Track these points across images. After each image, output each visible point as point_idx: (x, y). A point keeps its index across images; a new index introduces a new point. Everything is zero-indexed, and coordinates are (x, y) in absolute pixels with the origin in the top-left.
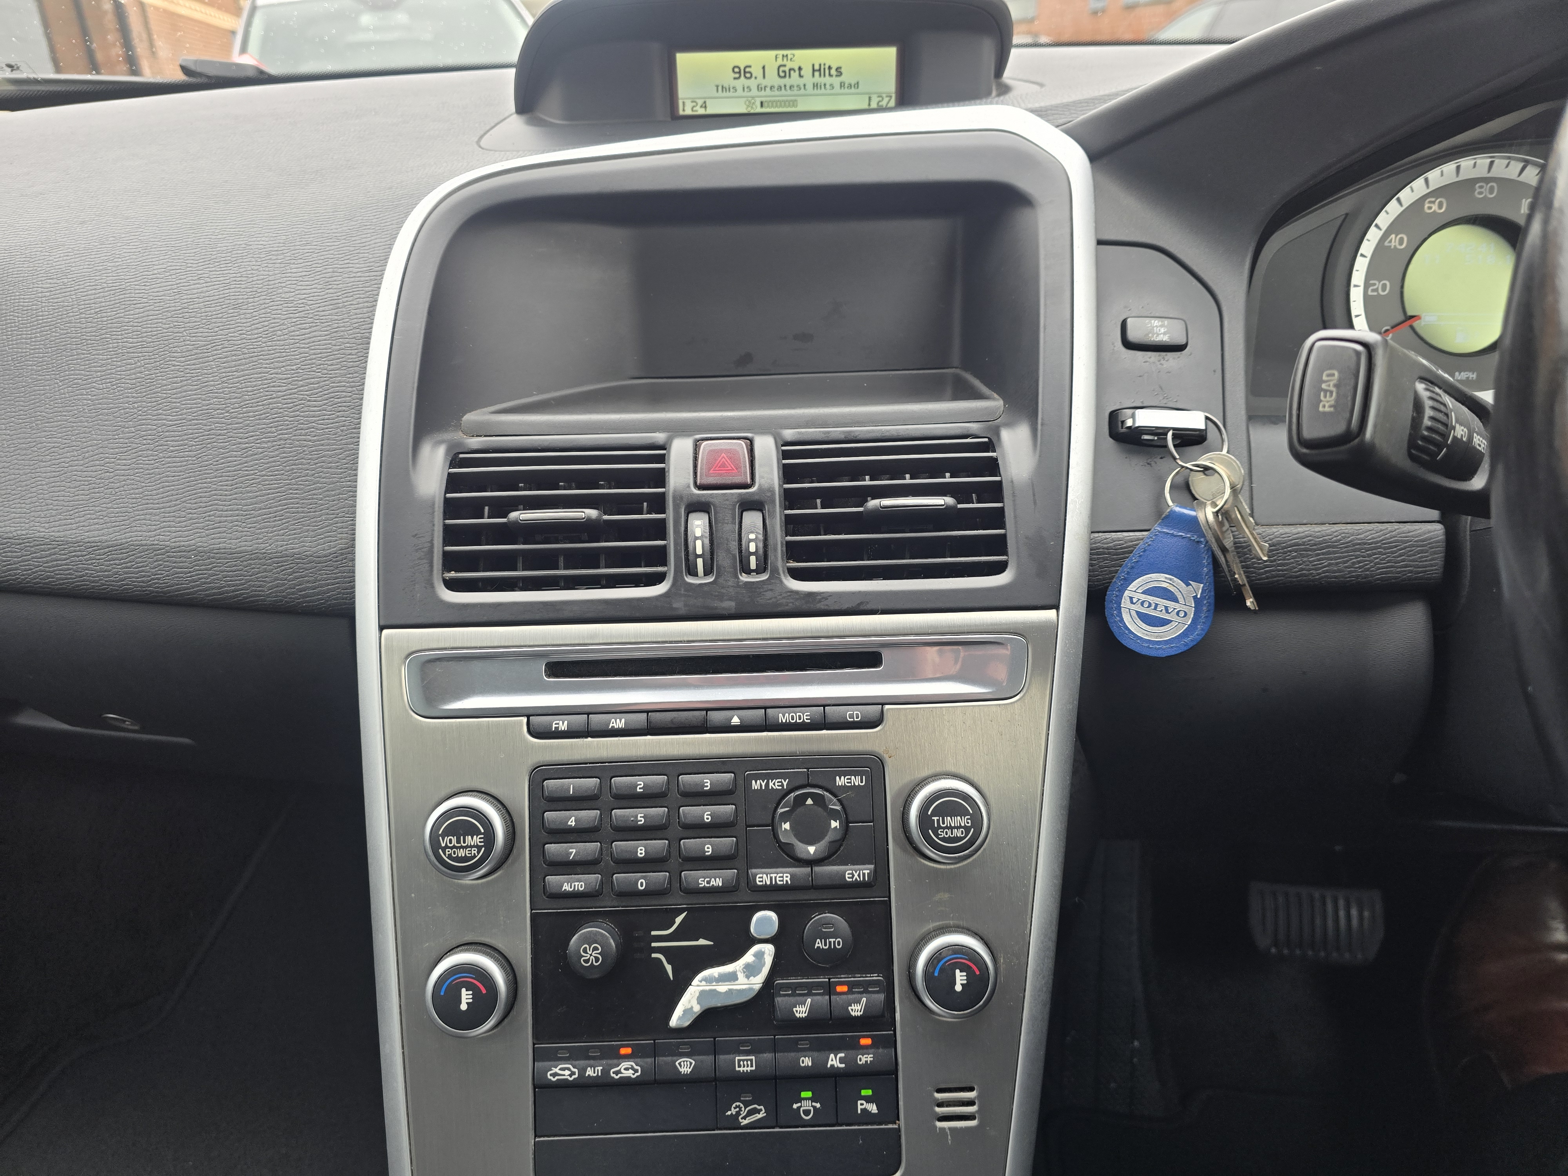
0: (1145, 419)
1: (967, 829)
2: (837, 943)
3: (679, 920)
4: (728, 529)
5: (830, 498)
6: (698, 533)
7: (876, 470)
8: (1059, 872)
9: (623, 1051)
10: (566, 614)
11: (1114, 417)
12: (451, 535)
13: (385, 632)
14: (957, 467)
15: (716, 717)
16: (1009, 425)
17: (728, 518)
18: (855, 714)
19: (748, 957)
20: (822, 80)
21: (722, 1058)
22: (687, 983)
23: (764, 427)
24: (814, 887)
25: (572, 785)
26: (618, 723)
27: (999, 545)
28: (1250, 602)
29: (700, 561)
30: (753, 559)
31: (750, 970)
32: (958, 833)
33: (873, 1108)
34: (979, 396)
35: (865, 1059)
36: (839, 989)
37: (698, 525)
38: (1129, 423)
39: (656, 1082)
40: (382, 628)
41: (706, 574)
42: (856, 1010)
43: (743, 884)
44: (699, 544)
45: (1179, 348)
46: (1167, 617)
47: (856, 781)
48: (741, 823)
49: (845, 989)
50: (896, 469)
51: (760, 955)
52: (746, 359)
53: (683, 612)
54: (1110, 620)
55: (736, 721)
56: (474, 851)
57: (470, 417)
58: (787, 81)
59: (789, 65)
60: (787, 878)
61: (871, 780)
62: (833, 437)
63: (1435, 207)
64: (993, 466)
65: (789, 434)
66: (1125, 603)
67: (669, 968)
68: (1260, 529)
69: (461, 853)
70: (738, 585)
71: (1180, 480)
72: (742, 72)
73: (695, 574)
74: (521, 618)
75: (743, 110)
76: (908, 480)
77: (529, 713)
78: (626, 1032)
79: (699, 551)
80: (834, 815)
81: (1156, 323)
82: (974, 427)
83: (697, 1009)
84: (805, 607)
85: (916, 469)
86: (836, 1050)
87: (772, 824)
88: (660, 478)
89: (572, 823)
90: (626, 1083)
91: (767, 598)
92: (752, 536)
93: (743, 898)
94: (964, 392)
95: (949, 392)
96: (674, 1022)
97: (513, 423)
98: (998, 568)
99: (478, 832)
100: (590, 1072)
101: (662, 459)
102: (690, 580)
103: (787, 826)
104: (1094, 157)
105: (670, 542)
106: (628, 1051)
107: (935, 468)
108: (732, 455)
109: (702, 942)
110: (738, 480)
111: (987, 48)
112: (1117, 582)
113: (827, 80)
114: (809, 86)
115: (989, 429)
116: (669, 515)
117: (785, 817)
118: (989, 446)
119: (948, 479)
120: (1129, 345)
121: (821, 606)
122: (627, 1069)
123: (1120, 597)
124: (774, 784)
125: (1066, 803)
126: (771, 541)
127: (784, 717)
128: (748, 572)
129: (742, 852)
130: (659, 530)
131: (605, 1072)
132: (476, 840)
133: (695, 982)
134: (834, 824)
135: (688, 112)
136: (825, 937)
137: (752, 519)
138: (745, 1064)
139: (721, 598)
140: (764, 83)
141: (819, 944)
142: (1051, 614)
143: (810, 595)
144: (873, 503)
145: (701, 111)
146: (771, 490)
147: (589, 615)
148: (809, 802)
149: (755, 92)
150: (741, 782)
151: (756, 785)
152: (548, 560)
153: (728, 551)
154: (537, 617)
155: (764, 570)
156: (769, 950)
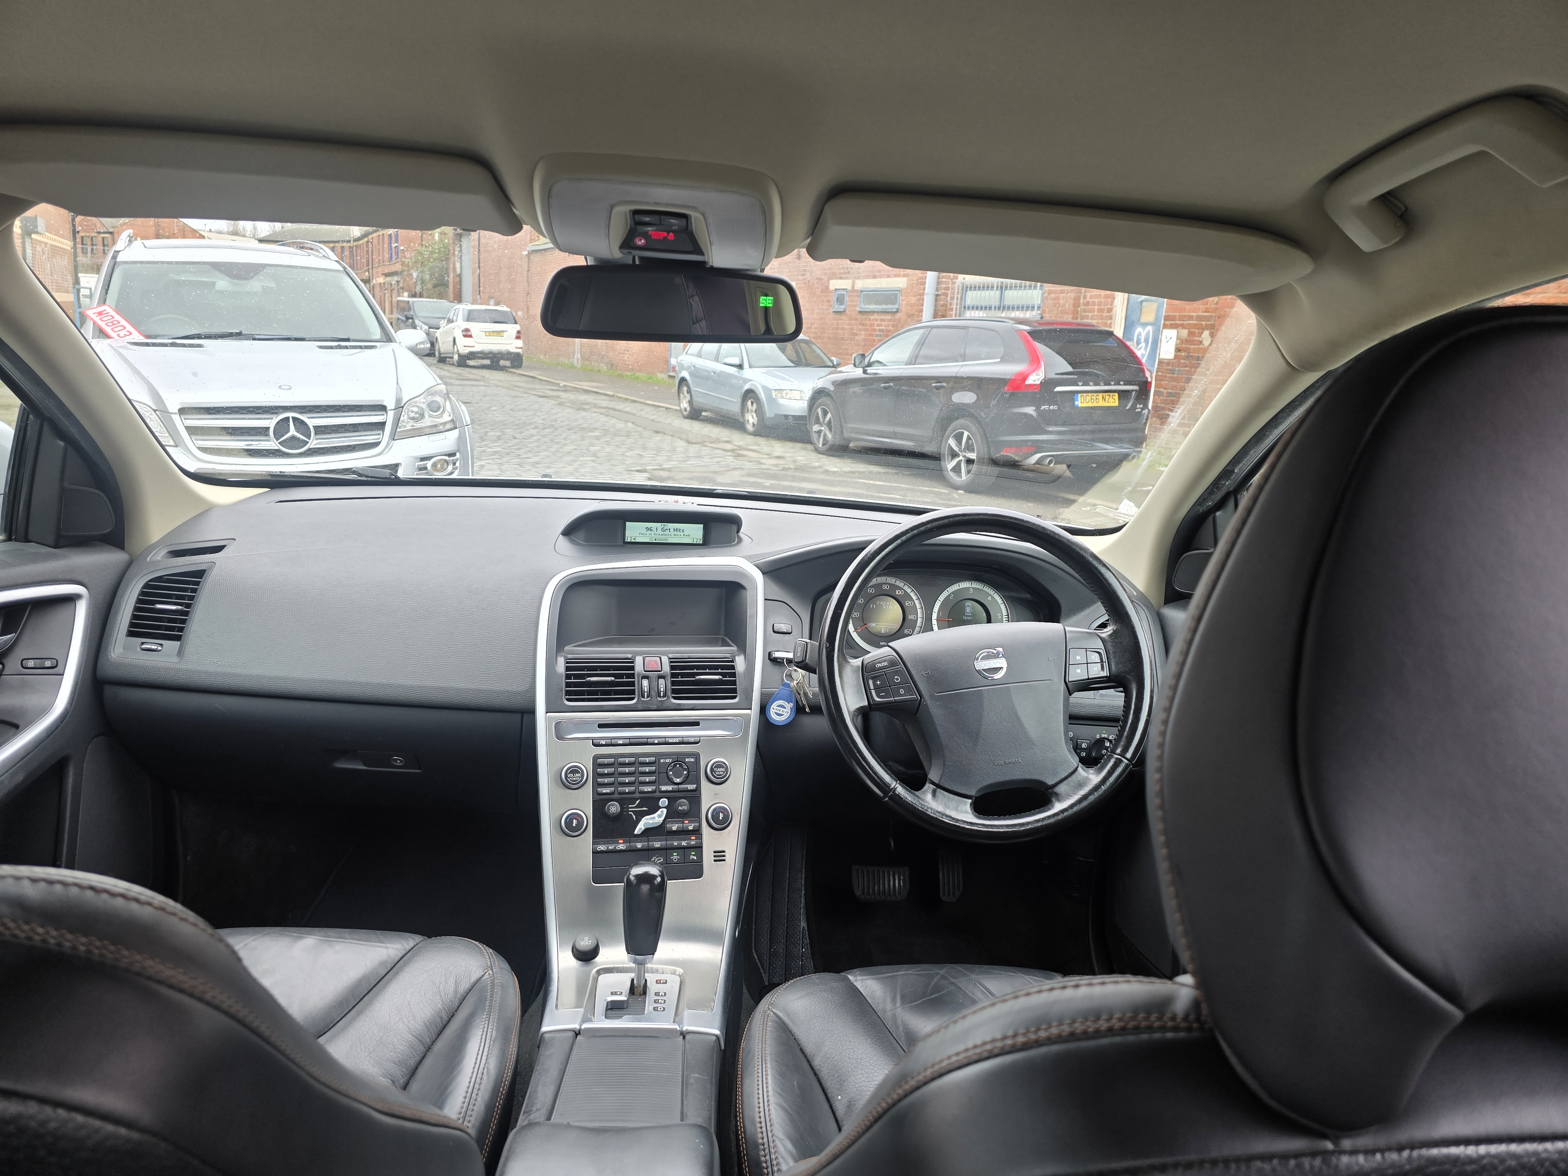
0: (777, 655)
1: (724, 772)
2: (685, 808)
3: (637, 802)
4: (654, 684)
5: (683, 675)
6: (645, 685)
7: (698, 667)
8: (751, 788)
9: (620, 841)
10: (605, 709)
11: (770, 653)
12: (568, 685)
13: (548, 714)
14: (723, 667)
15: (650, 741)
16: (738, 655)
17: (655, 681)
18: (692, 740)
19: (659, 812)
20: (677, 533)
21: (650, 843)
22: (640, 820)
23: (664, 654)
24: (679, 791)
25: (606, 761)
26: (621, 742)
27: (734, 691)
28: (807, 710)
29: (646, 693)
30: (662, 693)
31: (660, 816)
32: (721, 773)
33: (695, 858)
34: (730, 646)
35: (693, 843)
36: (686, 822)
37: (645, 683)
38: (773, 656)
39: (630, 851)
40: (546, 713)
41: (647, 697)
42: (691, 828)
43: (657, 791)
44: (646, 688)
45: (790, 633)
46: (783, 713)
47: (692, 760)
48: (657, 773)
49: (687, 822)
50: (704, 667)
51: (662, 812)
52: (653, 630)
53: (640, 709)
54: (767, 715)
55: (656, 742)
56: (578, 778)
57: (566, 648)
58: (665, 533)
59: (666, 528)
60: (671, 789)
61: (696, 759)
62: (684, 657)
63: (871, 591)
64: (733, 667)
65: (671, 656)
66: (771, 709)
67: (634, 817)
68: (811, 689)
69: (574, 779)
70: (657, 701)
71: (788, 673)
72: (650, 529)
73: (644, 698)
74: (591, 710)
75: (648, 541)
76: (708, 671)
77: (593, 739)
78: (621, 836)
79: (646, 690)
80: (685, 770)
81: (782, 625)
82: (728, 655)
83: (643, 828)
84: (678, 708)
85: (710, 667)
86: (684, 840)
87: (667, 773)
88: (633, 668)
89: (606, 772)
90: (621, 851)
91: (666, 705)
92: (662, 686)
93: (657, 794)
94: (725, 644)
95: (720, 643)
96: (636, 832)
97: (581, 650)
98: (735, 697)
99: (580, 773)
100: (610, 848)
101: (632, 662)
102: (642, 699)
103: (671, 773)
104: (764, 573)
105: (636, 688)
106: (622, 841)
107: (717, 667)
108: (656, 662)
109: (644, 809)
110: (658, 669)
111: (735, 528)
112: (770, 703)
113: (679, 533)
114: (673, 535)
115: (732, 656)
116: (636, 680)
117: (671, 770)
118: (732, 661)
119: (720, 671)
120: (774, 632)
121: (682, 707)
122: (621, 847)
123: (770, 708)
124: (667, 761)
125: (753, 767)
126: (667, 688)
127: (671, 741)
128: (660, 697)
129: (657, 780)
130: (632, 684)
131: (615, 848)
132: (579, 775)
133: (643, 820)
134: (685, 772)
135: (629, 540)
136: (682, 806)
137: (662, 681)
138: (657, 845)
139: (652, 704)
140: (657, 533)
141: (680, 808)
142: (749, 711)
143: (679, 704)
144: (698, 677)
145: (634, 541)
146: (667, 672)
147: (612, 709)
148: (678, 766)
149: (653, 535)
150: (657, 760)
151: (662, 761)
152: (595, 693)
153: (654, 690)
154: (596, 710)
155: (665, 697)
156: (665, 810)
